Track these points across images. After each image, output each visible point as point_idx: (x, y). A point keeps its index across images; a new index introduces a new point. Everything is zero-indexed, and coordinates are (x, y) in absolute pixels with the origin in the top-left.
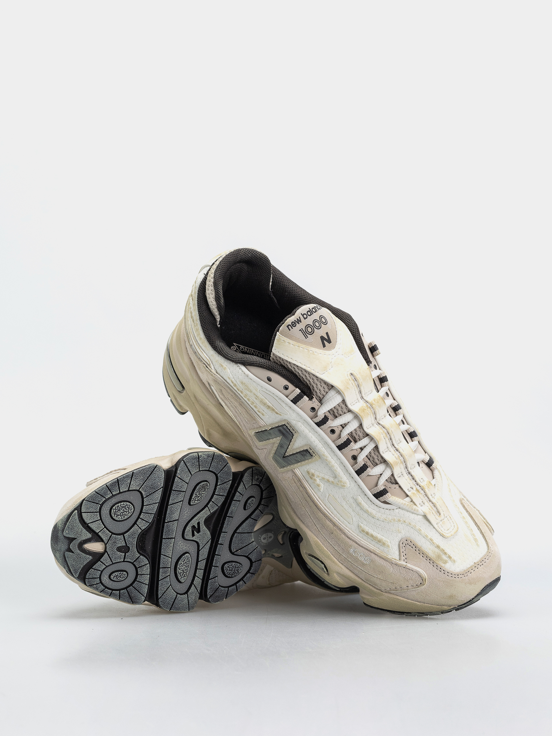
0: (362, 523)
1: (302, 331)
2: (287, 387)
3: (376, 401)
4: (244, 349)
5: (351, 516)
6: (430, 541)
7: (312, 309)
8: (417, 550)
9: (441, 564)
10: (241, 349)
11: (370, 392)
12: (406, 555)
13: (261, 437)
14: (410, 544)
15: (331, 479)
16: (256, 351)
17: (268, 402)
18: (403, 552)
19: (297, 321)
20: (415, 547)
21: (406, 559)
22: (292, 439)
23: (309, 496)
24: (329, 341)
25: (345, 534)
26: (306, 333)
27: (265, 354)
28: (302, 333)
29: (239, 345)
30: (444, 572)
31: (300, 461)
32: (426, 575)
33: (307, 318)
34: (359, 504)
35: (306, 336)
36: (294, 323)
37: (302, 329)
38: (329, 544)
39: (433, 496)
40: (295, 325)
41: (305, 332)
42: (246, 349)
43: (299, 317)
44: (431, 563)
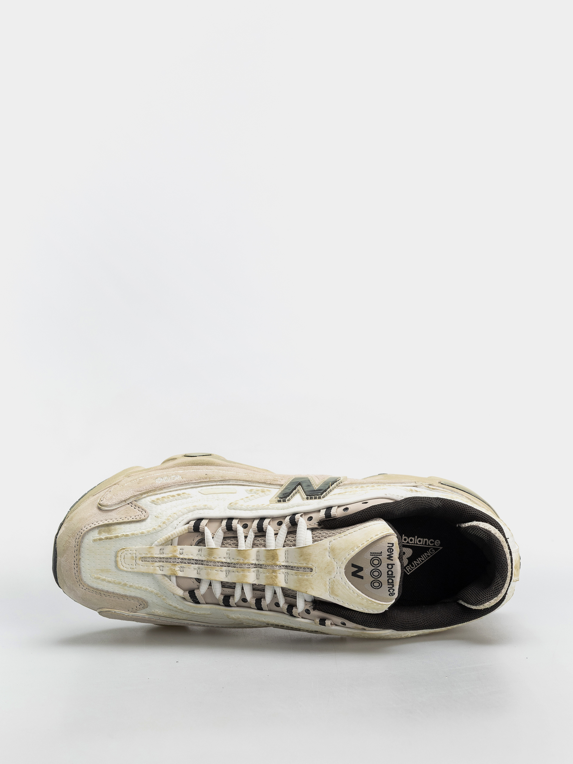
3: (274, 577)
4: (431, 553)
7: (393, 580)
10: (432, 550)
11: (286, 580)
16: (422, 563)
19: (391, 555)
24: (354, 574)
27: (413, 569)
28: (378, 553)
29: (437, 551)
33: (388, 567)
35: (372, 554)
36: (391, 551)
37: (381, 555)
39: (161, 568)
40: (389, 551)
42: (430, 555)
43: (392, 560)
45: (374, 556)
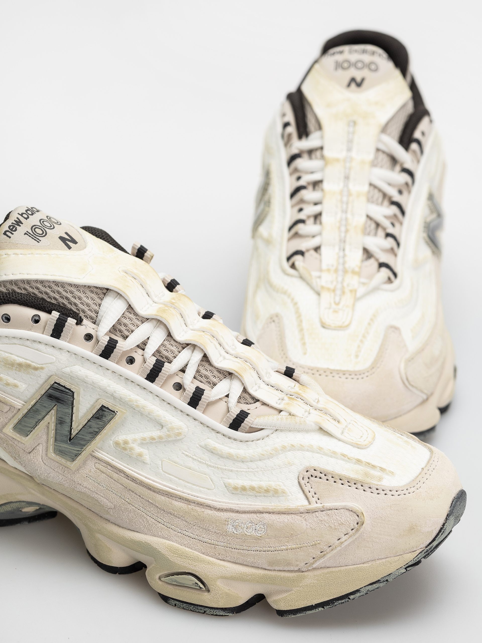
0: (229, 479)
1: (29, 234)
2: (37, 318)
5: (207, 476)
6: (343, 457)
8: (330, 478)
9: (374, 483)
11: (162, 295)
12: (315, 494)
13: (25, 426)
14: (315, 473)
15: (156, 433)
17: (16, 358)
18: (309, 492)
19: (15, 223)
20: (325, 475)
21: (318, 499)
22: (73, 400)
23: (134, 480)
24: (74, 242)
25: (209, 507)
26: (36, 236)
30: (385, 492)
31: (97, 430)
32: (360, 507)
34: (212, 452)
35: (37, 240)
37: (27, 232)
38: (192, 539)
39: (317, 401)
41: (34, 235)
44: (360, 487)
45: (37, 237)
